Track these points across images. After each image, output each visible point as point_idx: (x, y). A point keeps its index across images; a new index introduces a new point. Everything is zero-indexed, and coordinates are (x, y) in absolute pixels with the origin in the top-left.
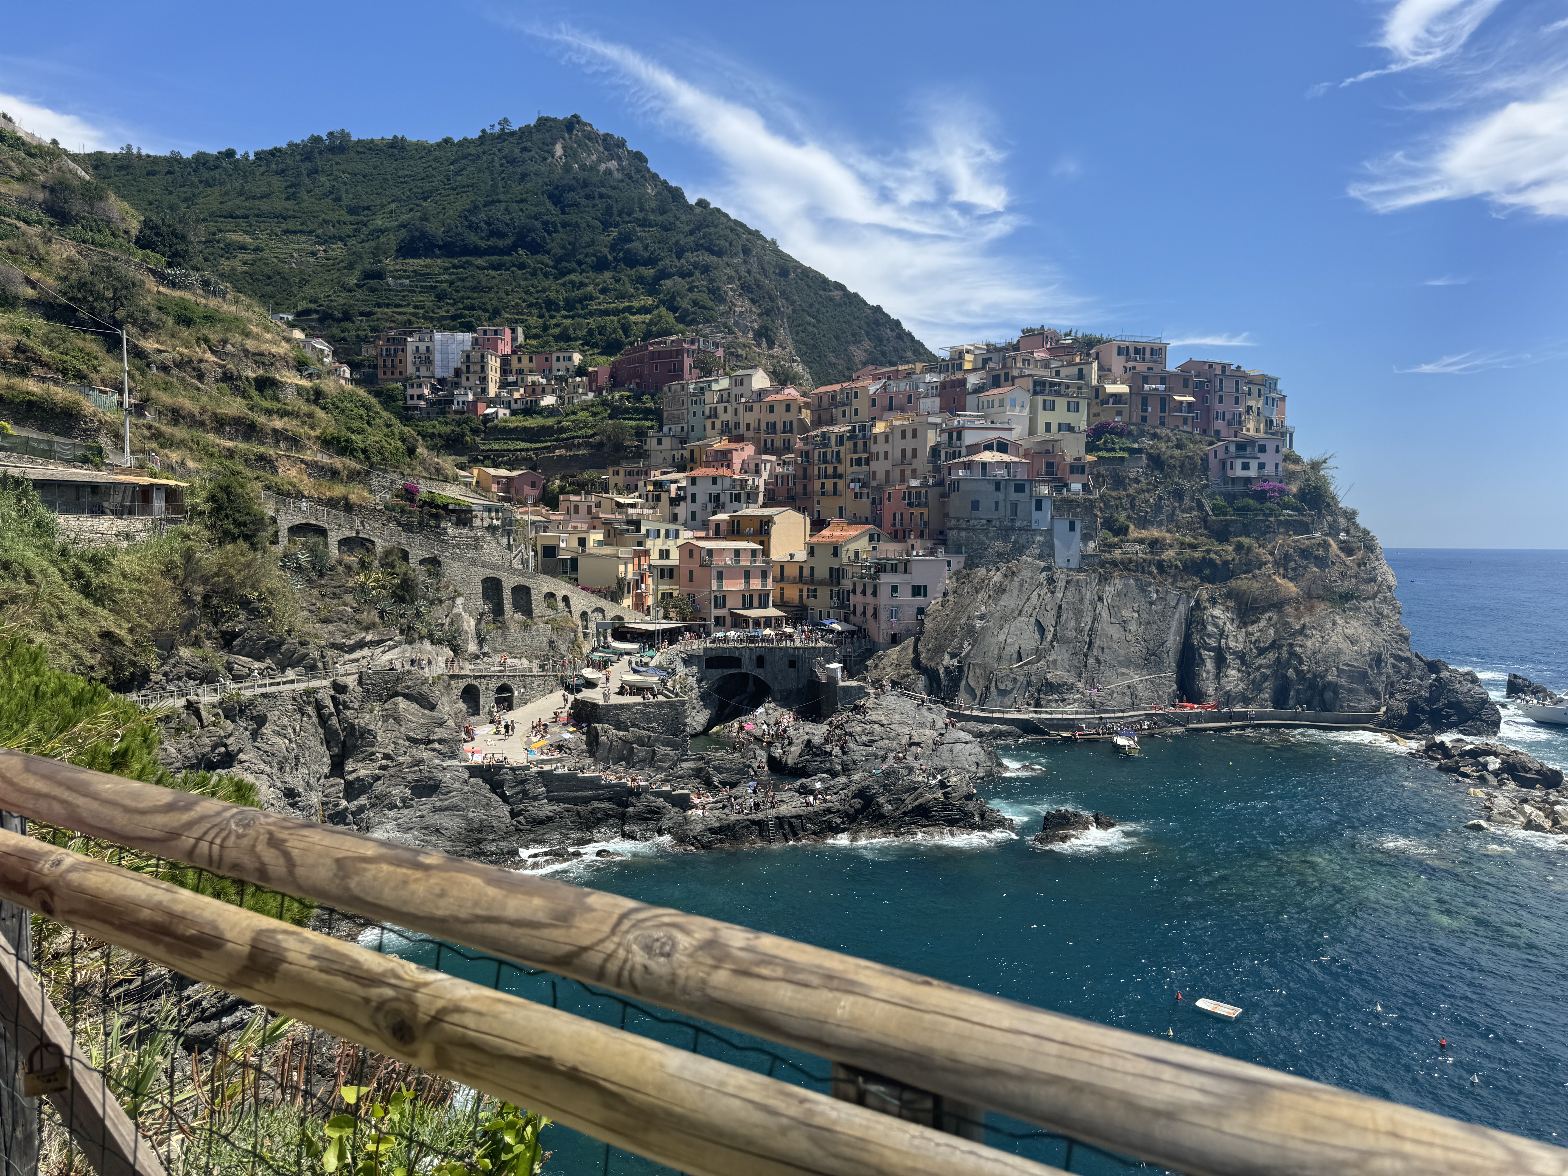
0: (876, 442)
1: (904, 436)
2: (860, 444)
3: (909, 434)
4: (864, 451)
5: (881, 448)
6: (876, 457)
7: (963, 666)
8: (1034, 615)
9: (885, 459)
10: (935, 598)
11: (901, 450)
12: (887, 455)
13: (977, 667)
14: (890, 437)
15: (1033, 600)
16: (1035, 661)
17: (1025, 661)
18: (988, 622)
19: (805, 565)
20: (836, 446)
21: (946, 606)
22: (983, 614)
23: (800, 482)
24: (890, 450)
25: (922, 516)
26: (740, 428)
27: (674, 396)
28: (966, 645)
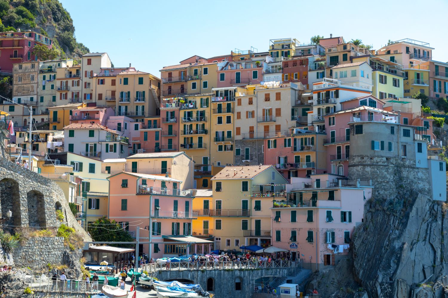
0: (240, 103)
1: (267, 99)
2: (224, 106)
3: (273, 97)
4: (229, 111)
5: (244, 108)
6: (239, 117)
7: (393, 283)
8: (427, 239)
9: (247, 117)
10: (357, 223)
11: (264, 110)
12: (251, 114)
13: (402, 284)
14: (254, 100)
15: (424, 226)
16: (434, 278)
17: (428, 278)
18: (404, 244)
19: (210, 200)
20: (201, 107)
21: (368, 230)
22: (399, 237)
23: (165, 137)
24: (255, 110)
25: (308, 158)
26: (91, 98)
27: (24, 73)
28: (392, 264)
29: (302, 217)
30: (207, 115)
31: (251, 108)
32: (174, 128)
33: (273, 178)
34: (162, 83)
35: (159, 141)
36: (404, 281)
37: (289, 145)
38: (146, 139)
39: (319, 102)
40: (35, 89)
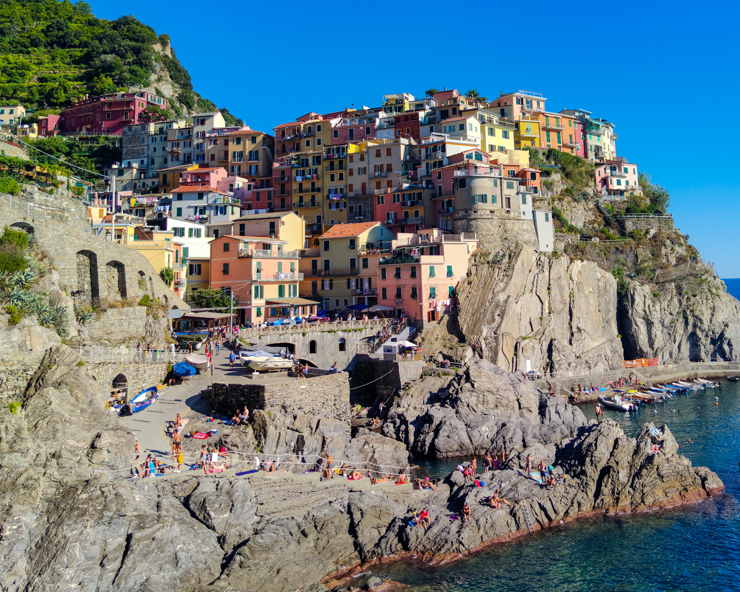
0: (351, 161)
1: (378, 154)
2: (336, 163)
3: (384, 152)
4: (341, 168)
5: (356, 165)
6: (351, 173)
7: (498, 337)
8: (534, 291)
9: (359, 174)
10: (461, 278)
11: (375, 166)
12: (363, 171)
13: (507, 337)
14: (366, 156)
15: (531, 278)
16: (542, 331)
17: (535, 330)
18: (509, 297)
19: (319, 259)
20: (314, 165)
21: (473, 284)
22: (503, 290)
23: (278, 197)
24: (367, 166)
25: (417, 214)
26: (204, 159)
27: (134, 135)
28: (497, 318)
29: (406, 274)
30: (319, 173)
31: (363, 165)
32: (287, 187)
33: (382, 235)
34: (276, 141)
35: (272, 201)
36: (509, 334)
37: (398, 201)
38: (258, 199)
39: (427, 157)
40: (146, 151)
